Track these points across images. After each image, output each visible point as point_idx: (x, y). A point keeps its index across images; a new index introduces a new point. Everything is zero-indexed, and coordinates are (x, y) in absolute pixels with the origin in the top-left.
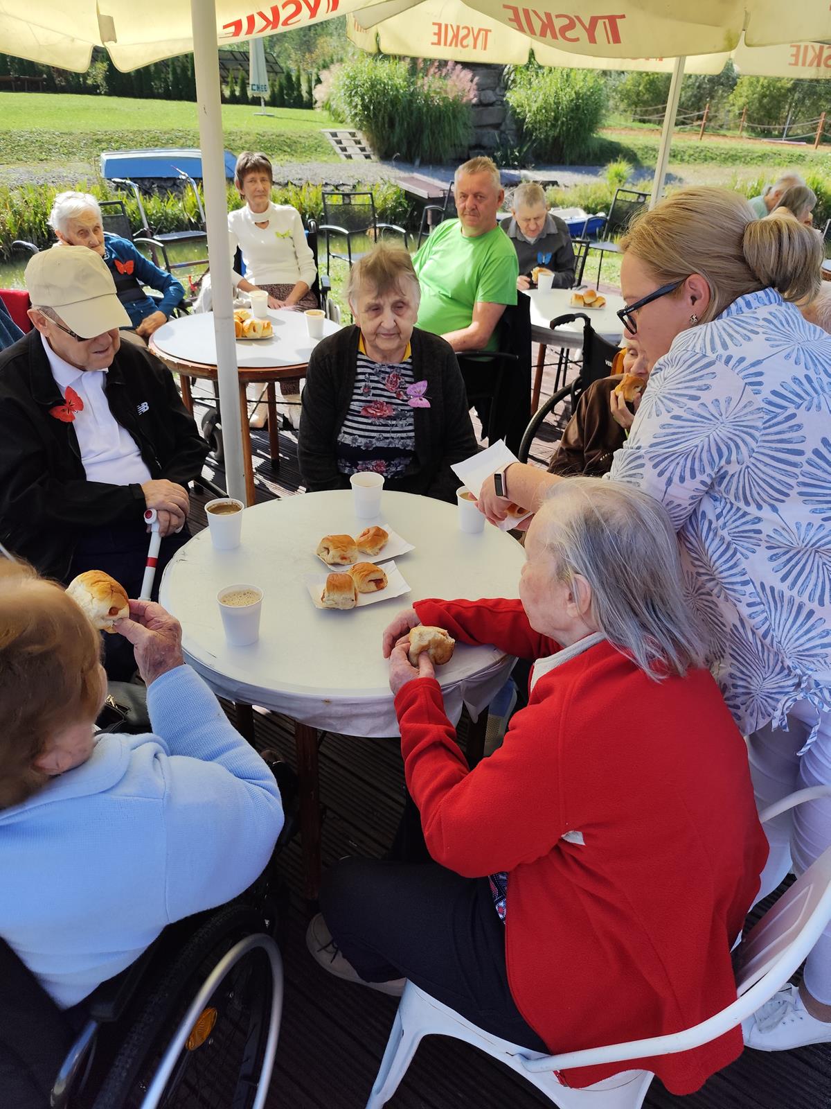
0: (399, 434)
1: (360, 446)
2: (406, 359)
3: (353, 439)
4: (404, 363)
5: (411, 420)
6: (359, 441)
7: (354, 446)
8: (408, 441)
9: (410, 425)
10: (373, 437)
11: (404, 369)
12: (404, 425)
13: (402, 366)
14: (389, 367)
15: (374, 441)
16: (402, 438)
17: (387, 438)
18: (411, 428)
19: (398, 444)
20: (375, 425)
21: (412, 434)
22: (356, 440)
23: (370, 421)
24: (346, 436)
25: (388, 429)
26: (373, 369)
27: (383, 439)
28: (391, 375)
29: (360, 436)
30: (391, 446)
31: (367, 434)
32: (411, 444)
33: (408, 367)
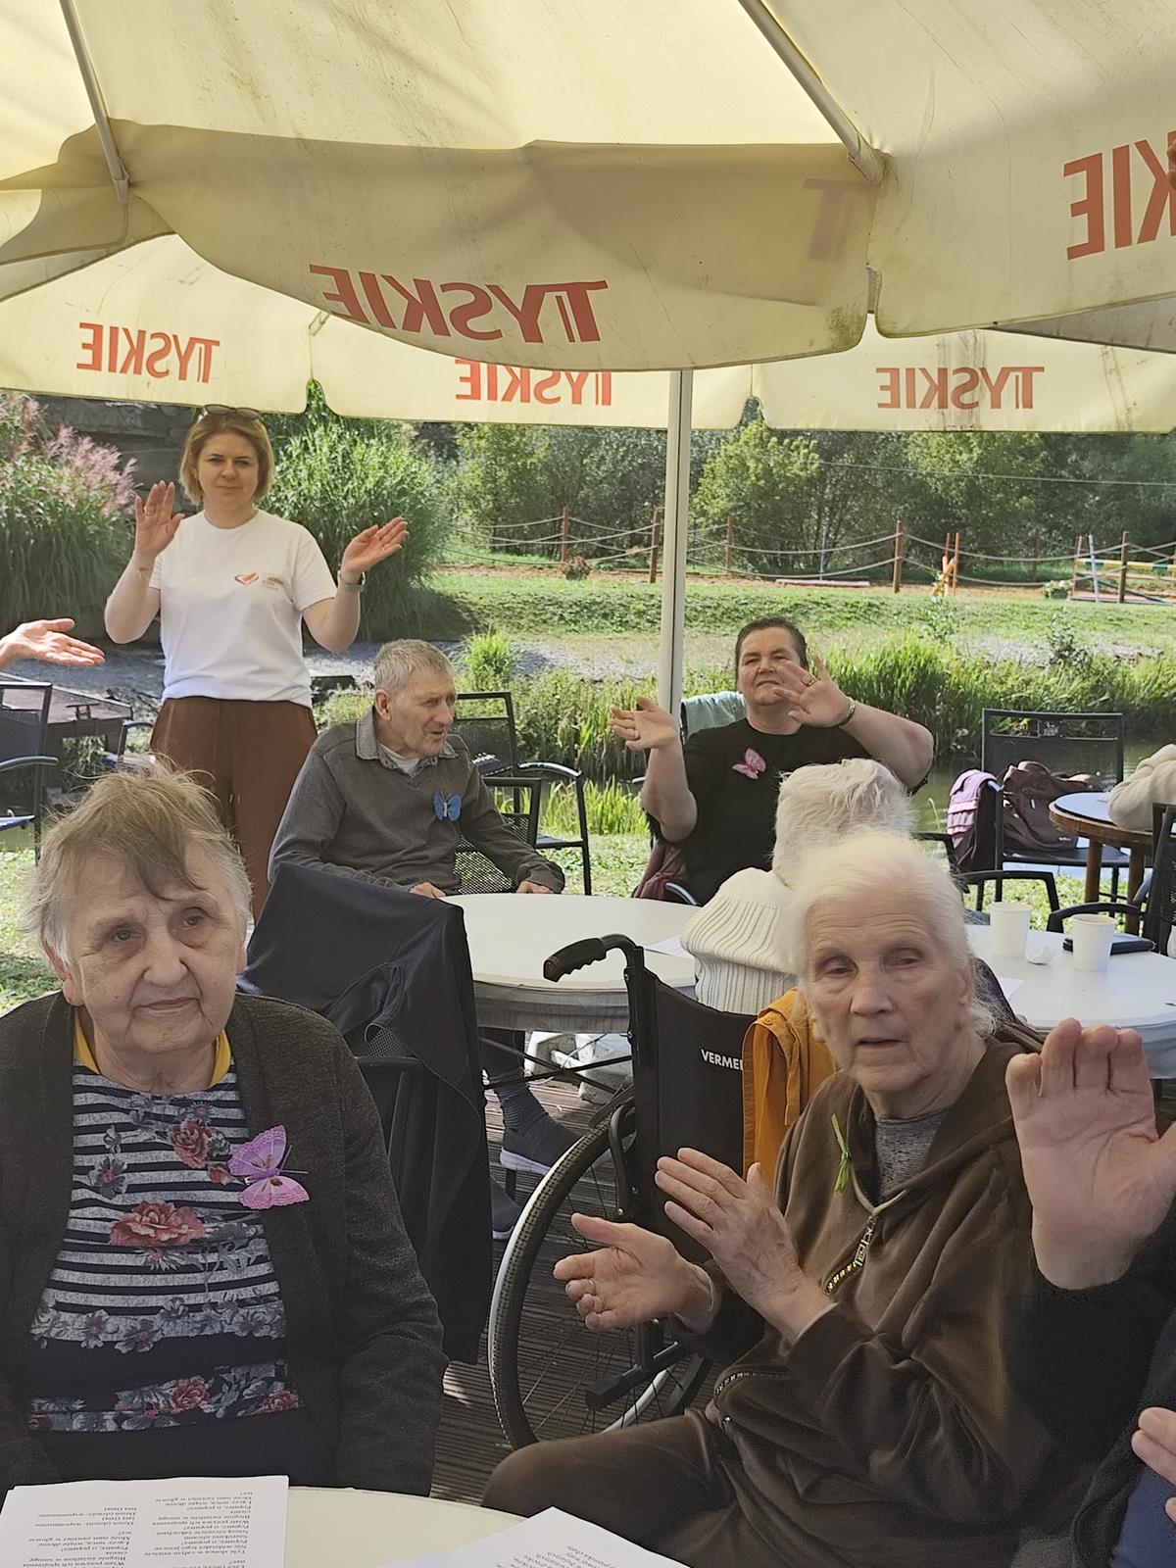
0: (231, 1292)
1: (109, 1345)
2: (223, 1075)
3: (89, 1325)
4: (218, 1087)
5: (260, 1248)
6: (110, 1328)
7: (92, 1343)
8: (261, 1308)
9: (260, 1260)
10: (154, 1310)
11: (219, 1104)
12: (243, 1263)
13: (212, 1097)
14: (175, 1103)
15: (157, 1320)
16: (242, 1303)
17: (197, 1308)
18: (263, 1269)
19: (231, 1323)
20: (158, 1271)
21: (271, 1287)
22: (100, 1324)
23: (140, 1261)
24: (65, 1316)
25: (198, 1278)
26: (127, 1111)
27: (186, 1313)
28: (183, 1125)
29: (113, 1311)
30: (208, 1331)
31: (134, 1301)
32: (268, 1318)
33: (231, 1096)
